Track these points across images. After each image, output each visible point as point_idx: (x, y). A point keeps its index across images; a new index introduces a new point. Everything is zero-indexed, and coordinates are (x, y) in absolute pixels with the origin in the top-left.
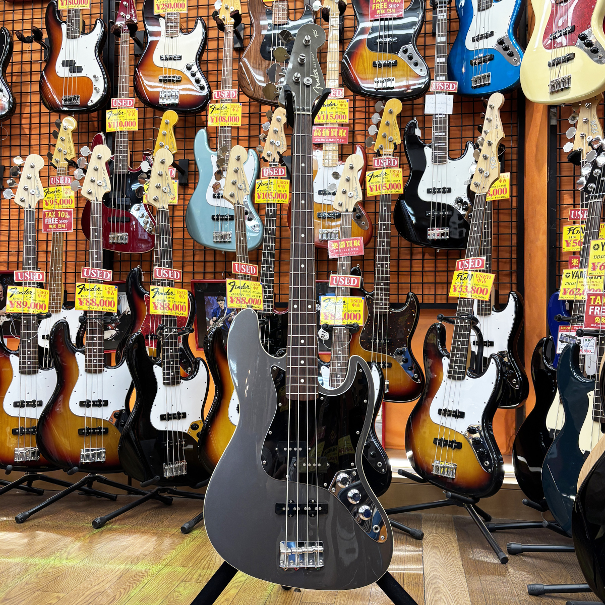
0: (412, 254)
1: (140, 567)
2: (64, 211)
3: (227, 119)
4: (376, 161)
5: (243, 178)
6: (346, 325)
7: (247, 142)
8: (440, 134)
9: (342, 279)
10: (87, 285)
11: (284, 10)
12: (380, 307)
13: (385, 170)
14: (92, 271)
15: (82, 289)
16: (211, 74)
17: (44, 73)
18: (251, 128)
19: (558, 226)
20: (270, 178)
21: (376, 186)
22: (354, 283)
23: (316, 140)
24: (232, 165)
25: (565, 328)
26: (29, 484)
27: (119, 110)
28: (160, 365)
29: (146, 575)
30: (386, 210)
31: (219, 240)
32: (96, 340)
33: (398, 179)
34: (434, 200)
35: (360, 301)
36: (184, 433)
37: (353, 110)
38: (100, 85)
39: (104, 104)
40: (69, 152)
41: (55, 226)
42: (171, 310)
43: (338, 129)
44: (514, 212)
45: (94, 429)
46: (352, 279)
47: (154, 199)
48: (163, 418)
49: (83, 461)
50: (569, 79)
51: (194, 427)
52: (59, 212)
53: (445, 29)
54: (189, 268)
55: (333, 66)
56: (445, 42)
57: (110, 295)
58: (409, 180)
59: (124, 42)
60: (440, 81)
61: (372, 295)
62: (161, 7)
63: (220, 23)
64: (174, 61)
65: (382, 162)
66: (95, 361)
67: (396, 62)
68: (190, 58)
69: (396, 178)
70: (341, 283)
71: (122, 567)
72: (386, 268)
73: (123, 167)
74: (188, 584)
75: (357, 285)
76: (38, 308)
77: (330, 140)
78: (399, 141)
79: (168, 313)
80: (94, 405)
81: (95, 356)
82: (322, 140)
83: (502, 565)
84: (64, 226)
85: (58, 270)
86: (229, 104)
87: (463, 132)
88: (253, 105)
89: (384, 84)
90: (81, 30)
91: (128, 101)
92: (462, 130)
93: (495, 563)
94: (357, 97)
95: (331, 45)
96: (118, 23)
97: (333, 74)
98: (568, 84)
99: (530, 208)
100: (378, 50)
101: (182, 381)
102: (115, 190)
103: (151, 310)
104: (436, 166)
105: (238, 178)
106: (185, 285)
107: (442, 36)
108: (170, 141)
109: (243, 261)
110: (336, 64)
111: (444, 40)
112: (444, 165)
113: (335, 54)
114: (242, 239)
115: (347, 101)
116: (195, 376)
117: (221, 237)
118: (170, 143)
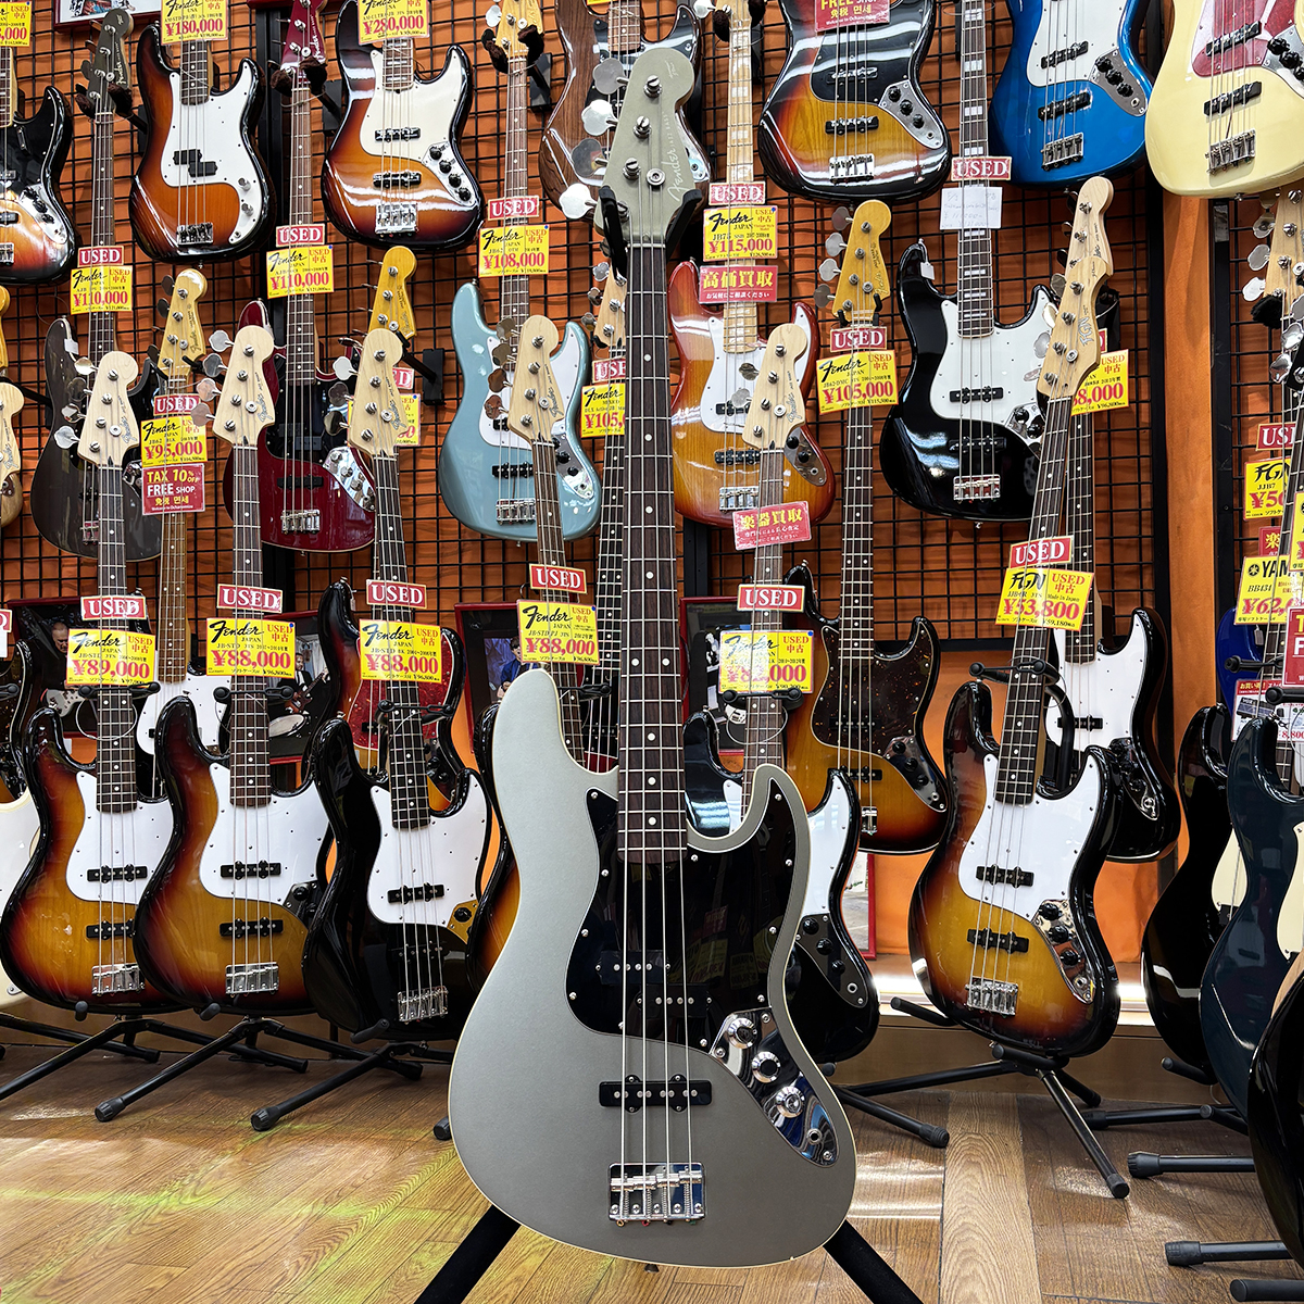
0: (923, 535)
1: (342, 1211)
2: (184, 468)
3: (518, 260)
4: (837, 336)
5: (549, 385)
6: (775, 692)
7: (565, 307)
8: (976, 272)
9: (765, 593)
10: (231, 623)
11: (632, 19)
12: (855, 650)
13: (856, 354)
14: (240, 594)
15: (221, 630)
16: (484, 165)
17: (137, 179)
18: (573, 276)
19: (1236, 465)
20: (612, 382)
21: (839, 389)
22: (790, 601)
23: (709, 296)
24: (525, 357)
25: (1248, 685)
26: (129, 1040)
27: (293, 250)
28: (385, 786)
29: (353, 1227)
30: (862, 442)
31: (509, 518)
32: (253, 738)
33: (886, 373)
34: (966, 417)
35: (804, 638)
36: (439, 927)
37: (788, 229)
38: (254, 199)
39: (264, 239)
40: (192, 343)
41: (167, 501)
42: (406, 669)
43: (756, 270)
44: (1145, 434)
45: (252, 924)
46: (786, 592)
47: (363, 437)
48: (394, 897)
49: (231, 990)
50: (1250, 139)
51: (460, 914)
52: (176, 471)
53: (980, 42)
54: (451, 581)
55: (741, 137)
56: (981, 72)
57: (279, 643)
58: (911, 371)
59: (300, 106)
60: (972, 157)
61: (837, 626)
62: (374, 27)
63: (497, 56)
64: (403, 142)
65: (849, 336)
66: (251, 782)
67: (875, 120)
68: (438, 132)
69: (881, 372)
70: (763, 601)
71: (307, 1210)
72: (865, 566)
73: (303, 371)
74: (438, 1246)
75: (797, 605)
76: (133, 673)
77: (737, 295)
78: (885, 292)
79: (401, 676)
80: (252, 874)
81: (251, 771)
82: (720, 295)
83: (1115, 1202)
84: (187, 500)
85: (177, 592)
86: (522, 227)
87: (1029, 267)
88: (576, 228)
89: (852, 170)
90: (211, 84)
91: (312, 230)
92: (1025, 262)
93: (1099, 1197)
94: (797, 200)
95: (735, 90)
96: (286, 66)
97: (741, 153)
98: (1250, 150)
99: (1176, 426)
100: (837, 96)
101: (433, 818)
102: (290, 421)
103: (362, 671)
104: (968, 341)
105: (539, 385)
106: (444, 617)
107: (974, 58)
108: (401, 311)
109: (554, 563)
110: (746, 132)
111: (980, 68)
112: (985, 340)
113: (744, 109)
114: (550, 514)
115: (774, 209)
116: (460, 807)
117: (514, 511)
118: (400, 315)
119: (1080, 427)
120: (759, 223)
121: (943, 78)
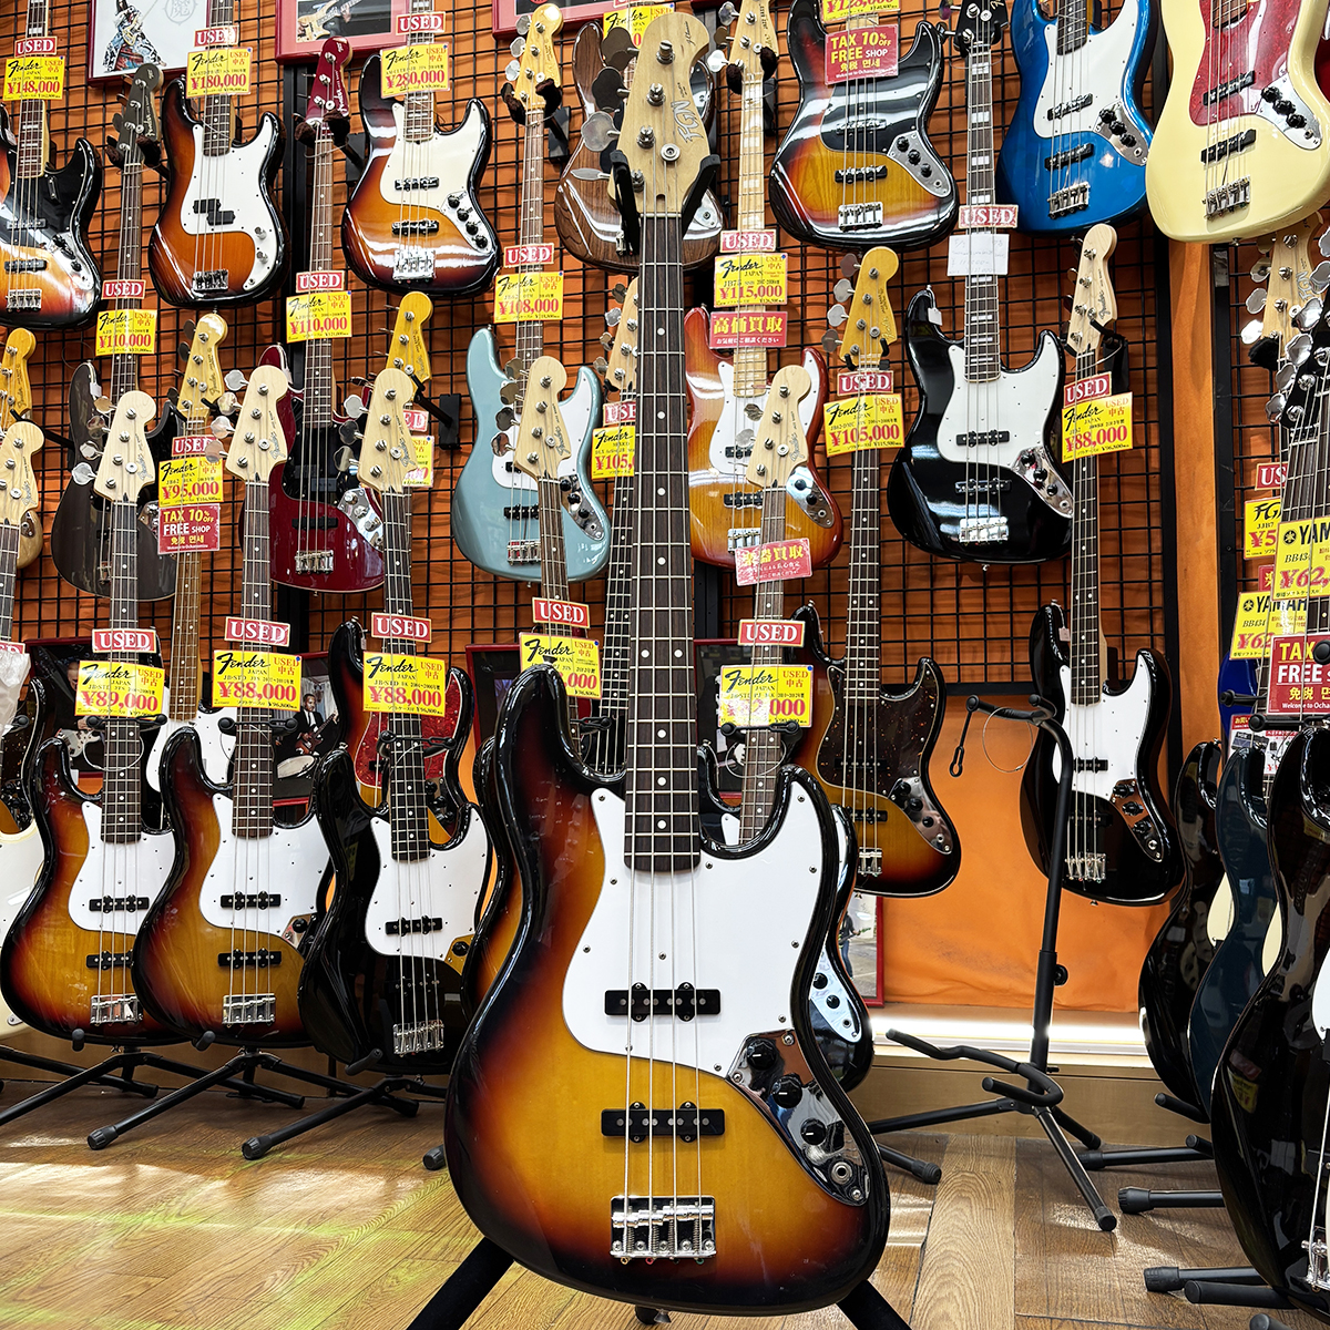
0: (933, 579)
1: (324, 1232)
2: (200, 508)
3: (532, 306)
4: (844, 380)
5: (556, 424)
6: (773, 725)
7: (580, 353)
8: (983, 318)
9: (767, 629)
10: (238, 655)
12: (860, 690)
13: (864, 397)
14: (248, 627)
15: (227, 662)
16: (502, 214)
17: (157, 227)
18: (589, 323)
19: (1238, 505)
20: (623, 424)
21: (846, 432)
22: (790, 636)
23: (719, 342)
24: (533, 397)
25: (1240, 720)
26: (128, 1074)
27: (312, 296)
28: (385, 818)
29: (334, 1245)
30: (865, 484)
31: (520, 559)
32: (256, 769)
33: (892, 416)
34: (973, 460)
35: (804, 673)
36: (437, 961)
37: (799, 277)
38: (269, 247)
39: (282, 284)
40: (211, 386)
41: (182, 540)
42: (409, 702)
43: (766, 316)
44: (1155, 479)
45: (251, 955)
46: (787, 628)
47: (372, 474)
48: (391, 929)
49: (228, 1019)
50: (1245, 185)
51: (458, 948)
52: (192, 511)
53: (987, 95)
54: (463, 623)
55: (752, 186)
56: (987, 124)
57: (285, 676)
58: (918, 416)
59: (323, 157)
60: (979, 206)
61: (843, 666)
62: (396, 81)
63: (514, 108)
64: (422, 191)
65: (856, 380)
66: (253, 813)
67: (884, 170)
68: (456, 181)
69: (887, 415)
70: (764, 636)
71: (289, 1230)
72: (870, 606)
73: (319, 415)
74: (417, 1263)
75: (797, 640)
76: (141, 705)
77: (747, 340)
78: (891, 335)
79: (404, 708)
80: (252, 904)
81: (253, 801)
82: (730, 341)
83: (1102, 1234)
84: (202, 539)
85: (190, 631)
86: (537, 273)
87: (1038, 314)
88: (592, 276)
89: (861, 218)
90: (233, 137)
91: (331, 276)
92: (1034, 310)
93: (1086, 1230)
94: (810, 249)
95: (746, 140)
96: (310, 121)
97: (752, 202)
98: (1245, 196)
99: (1183, 469)
100: (846, 146)
101: (433, 851)
102: (306, 463)
103: (365, 702)
104: (975, 385)
105: (546, 424)
106: (456, 659)
107: (980, 110)
108: (417, 355)
109: (557, 597)
110: (758, 181)
111: (987, 120)
112: (991, 384)
113: (755, 158)
114: (554, 549)
115: (784, 257)
116: (461, 841)
117: (525, 552)
118: (416, 359)
119: (1085, 469)
120: (769, 270)
121: (954, 130)
